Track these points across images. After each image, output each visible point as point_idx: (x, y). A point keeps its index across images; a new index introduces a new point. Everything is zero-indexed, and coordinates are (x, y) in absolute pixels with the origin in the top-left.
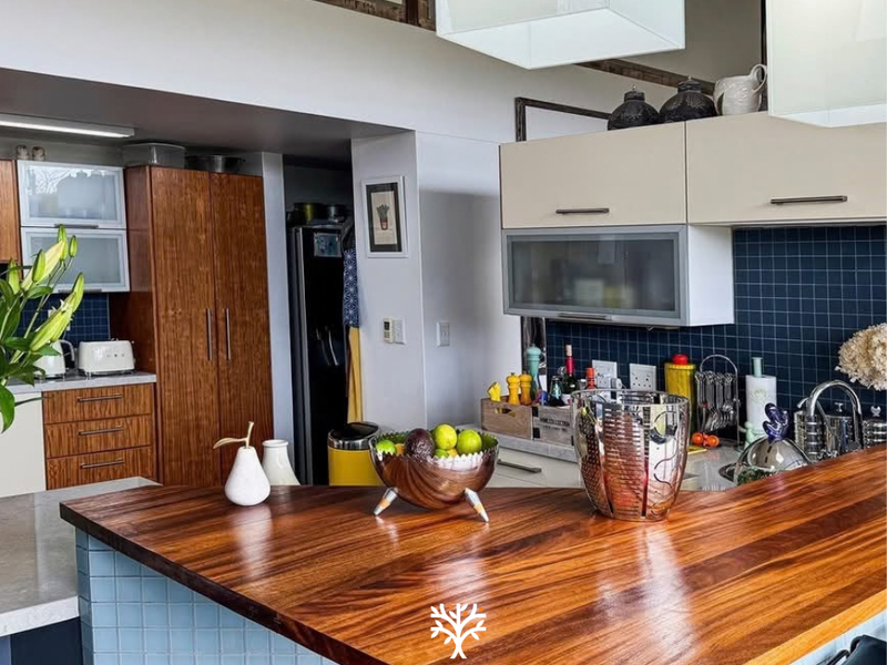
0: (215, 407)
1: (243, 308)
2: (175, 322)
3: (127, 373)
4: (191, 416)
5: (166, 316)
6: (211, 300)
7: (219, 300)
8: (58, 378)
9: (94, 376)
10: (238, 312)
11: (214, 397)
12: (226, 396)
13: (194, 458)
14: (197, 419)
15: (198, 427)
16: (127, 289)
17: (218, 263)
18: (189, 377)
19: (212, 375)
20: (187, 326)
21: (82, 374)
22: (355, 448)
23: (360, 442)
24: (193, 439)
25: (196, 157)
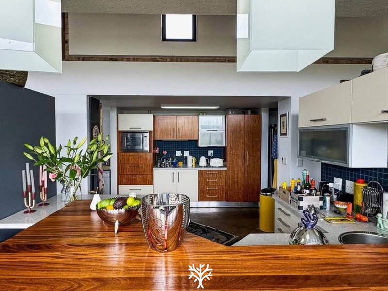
0: (243, 178)
1: (252, 151)
2: (232, 155)
3: (221, 167)
4: (236, 179)
5: (230, 153)
6: (243, 149)
7: (246, 149)
8: (204, 167)
9: (213, 167)
10: (251, 153)
11: (243, 175)
12: (246, 175)
13: (236, 191)
14: (237, 180)
15: (238, 182)
16: (224, 146)
17: (246, 139)
18: (236, 169)
19: (243, 170)
20: (236, 156)
21: (210, 166)
22: (267, 195)
23: (268, 194)
24: (236, 186)
25: (243, 111)
